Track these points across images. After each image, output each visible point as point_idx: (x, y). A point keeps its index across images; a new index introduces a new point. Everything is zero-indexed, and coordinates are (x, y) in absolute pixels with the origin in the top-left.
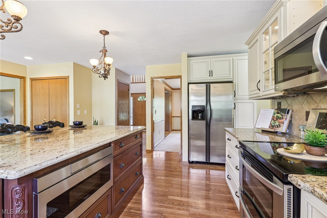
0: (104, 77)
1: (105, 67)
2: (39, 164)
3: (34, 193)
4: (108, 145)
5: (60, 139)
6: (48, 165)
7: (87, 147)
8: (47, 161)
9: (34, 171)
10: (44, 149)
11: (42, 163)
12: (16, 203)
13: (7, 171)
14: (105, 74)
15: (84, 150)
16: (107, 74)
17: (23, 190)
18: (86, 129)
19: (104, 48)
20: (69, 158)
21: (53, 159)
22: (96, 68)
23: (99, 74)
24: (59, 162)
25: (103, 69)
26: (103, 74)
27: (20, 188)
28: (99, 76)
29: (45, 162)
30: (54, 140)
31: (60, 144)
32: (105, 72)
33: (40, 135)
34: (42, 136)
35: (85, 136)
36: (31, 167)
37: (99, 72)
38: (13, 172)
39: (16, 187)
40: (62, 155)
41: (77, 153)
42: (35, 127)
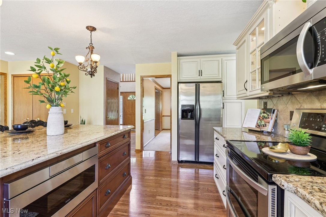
0: (90, 75)
1: (91, 65)
2: (10, 168)
3: (4, 199)
4: (93, 145)
5: (40, 140)
6: (21, 168)
7: (68, 148)
8: (20, 164)
9: (4, 176)
10: (19, 151)
11: (15, 166)
14: (92, 72)
15: (65, 151)
16: (93, 72)
18: (71, 128)
19: (90, 44)
20: (47, 160)
21: (28, 161)
22: (82, 65)
23: (85, 71)
24: (35, 164)
25: (89, 66)
26: (89, 72)
28: (86, 74)
29: (19, 165)
30: (33, 140)
31: (39, 145)
32: (92, 69)
33: (19, 135)
34: (21, 136)
35: (68, 136)
37: (85, 70)
40: (39, 157)
41: (57, 155)
42: (13, 126)
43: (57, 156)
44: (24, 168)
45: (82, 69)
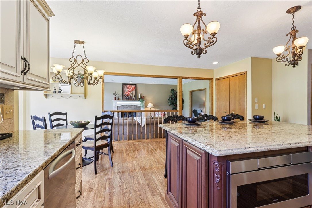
0: (292, 64)
1: (294, 52)
2: (231, 150)
3: (227, 172)
5: (243, 131)
6: (238, 152)
7: (275, 145)
8: (237, 149)
9: (228, 155)
10: (232, 138)
11: (234, 149)
12: (216, 175)
13: (211, 149)
14: (295, 60)
15: (272, 148)
16: (297, 60)
17: (221, 167)
18: (267, 124)
19: (293, 29)
20: (256, 152)
21: (242, 148)
22: (281, 56)
23: (285, 62)
24: (248, 152)
25: (291, 55)
26: (291, 61)
27: (219, 165)
28: (286, 65)
30: (238, 131)
31: (244, 136)
32: (294, 58)
33: (226, 124)
34: (228, 126)
35: (269, 132)
36: (226, 150)
37: (285, 60)
38: (215, 151)
39: (216, 162)
40: (249, 147)
41: (265, 149)
42: (222, 117)
43: (265, 151)
44: (240, 153)
45: (281, 61)
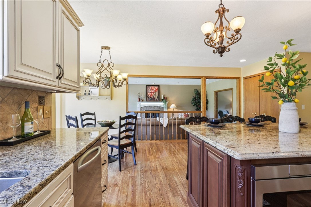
2: (256, 154)
3: (252, 178)
5: (273, 135)
6: (264, 157)
8: (263, 153)
9: (252, 159)
10: (258, 141)
11: (259, 153)
12: (239, 180)
13: (233, 151)
15: (308, 154)
17: (244, 171)
18: (306, 128)
20: (286, 157)
21: (269, 153)
24: (276, 158)
27: (242, 169)
29: (262, 153)
30: (267, 134)
31: (274, 139)
34: (255, 128)
35: (305, 136)
36: (250, 154)
38: (237, 154)
39: (239, 166)
40: (278, 152)
41: (298, 155)
42: (249, 119)
43: (298, 157)
44: (266, 158)
